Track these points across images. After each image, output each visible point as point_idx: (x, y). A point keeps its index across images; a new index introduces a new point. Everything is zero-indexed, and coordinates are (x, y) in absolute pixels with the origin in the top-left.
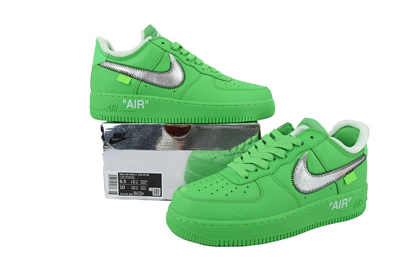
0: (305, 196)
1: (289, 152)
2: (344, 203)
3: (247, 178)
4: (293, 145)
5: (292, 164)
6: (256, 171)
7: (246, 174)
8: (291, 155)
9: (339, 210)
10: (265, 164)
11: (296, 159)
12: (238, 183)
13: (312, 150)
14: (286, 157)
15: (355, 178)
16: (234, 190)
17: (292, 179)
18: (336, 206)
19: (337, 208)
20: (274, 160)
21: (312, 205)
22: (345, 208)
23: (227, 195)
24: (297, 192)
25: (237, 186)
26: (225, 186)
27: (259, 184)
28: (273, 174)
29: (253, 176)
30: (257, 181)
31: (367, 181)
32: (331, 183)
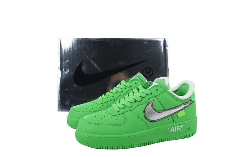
0: (152, 123)
1: (143, 98)
2: (178, 128)
3: (118, 112)
4: (146, 94)
5: (145, 105)
6: (124, 108)
7: (118, 110)
8: (144, 100)
9: (175, 132)
10: (129, 105)
11: (147, 102)
12: (113, 115)
13: (157, 97)
14: (142, 101)
15: (185, 114)
16: (110, 118)
17: (144, 113)
18: (173, 130)
19: (174, 131)
20: (135, 102)
21: (157, 128)
22: (179, 131)
23: (106, 121)
24: (146, 121)
25: (112, 116)
26: (106, 116)
27: (124, 115)
28: (133, 110)
29: (122, 111)
30: (124, 114)
31: (196, 115)
32: (168, 116)
